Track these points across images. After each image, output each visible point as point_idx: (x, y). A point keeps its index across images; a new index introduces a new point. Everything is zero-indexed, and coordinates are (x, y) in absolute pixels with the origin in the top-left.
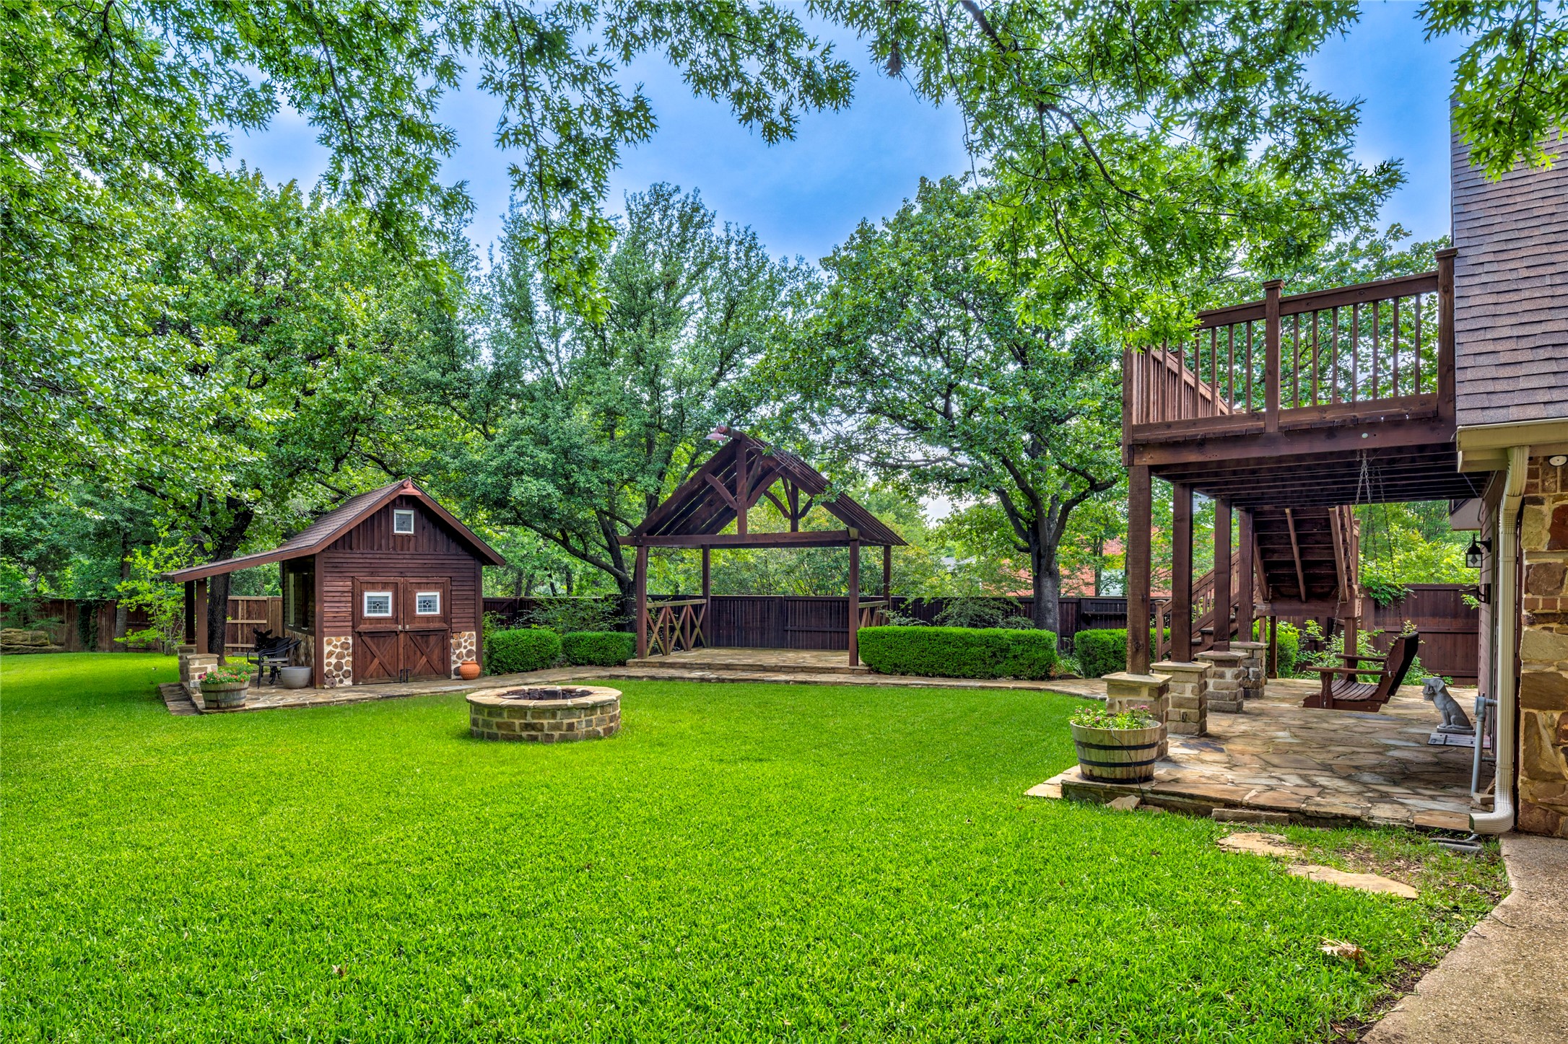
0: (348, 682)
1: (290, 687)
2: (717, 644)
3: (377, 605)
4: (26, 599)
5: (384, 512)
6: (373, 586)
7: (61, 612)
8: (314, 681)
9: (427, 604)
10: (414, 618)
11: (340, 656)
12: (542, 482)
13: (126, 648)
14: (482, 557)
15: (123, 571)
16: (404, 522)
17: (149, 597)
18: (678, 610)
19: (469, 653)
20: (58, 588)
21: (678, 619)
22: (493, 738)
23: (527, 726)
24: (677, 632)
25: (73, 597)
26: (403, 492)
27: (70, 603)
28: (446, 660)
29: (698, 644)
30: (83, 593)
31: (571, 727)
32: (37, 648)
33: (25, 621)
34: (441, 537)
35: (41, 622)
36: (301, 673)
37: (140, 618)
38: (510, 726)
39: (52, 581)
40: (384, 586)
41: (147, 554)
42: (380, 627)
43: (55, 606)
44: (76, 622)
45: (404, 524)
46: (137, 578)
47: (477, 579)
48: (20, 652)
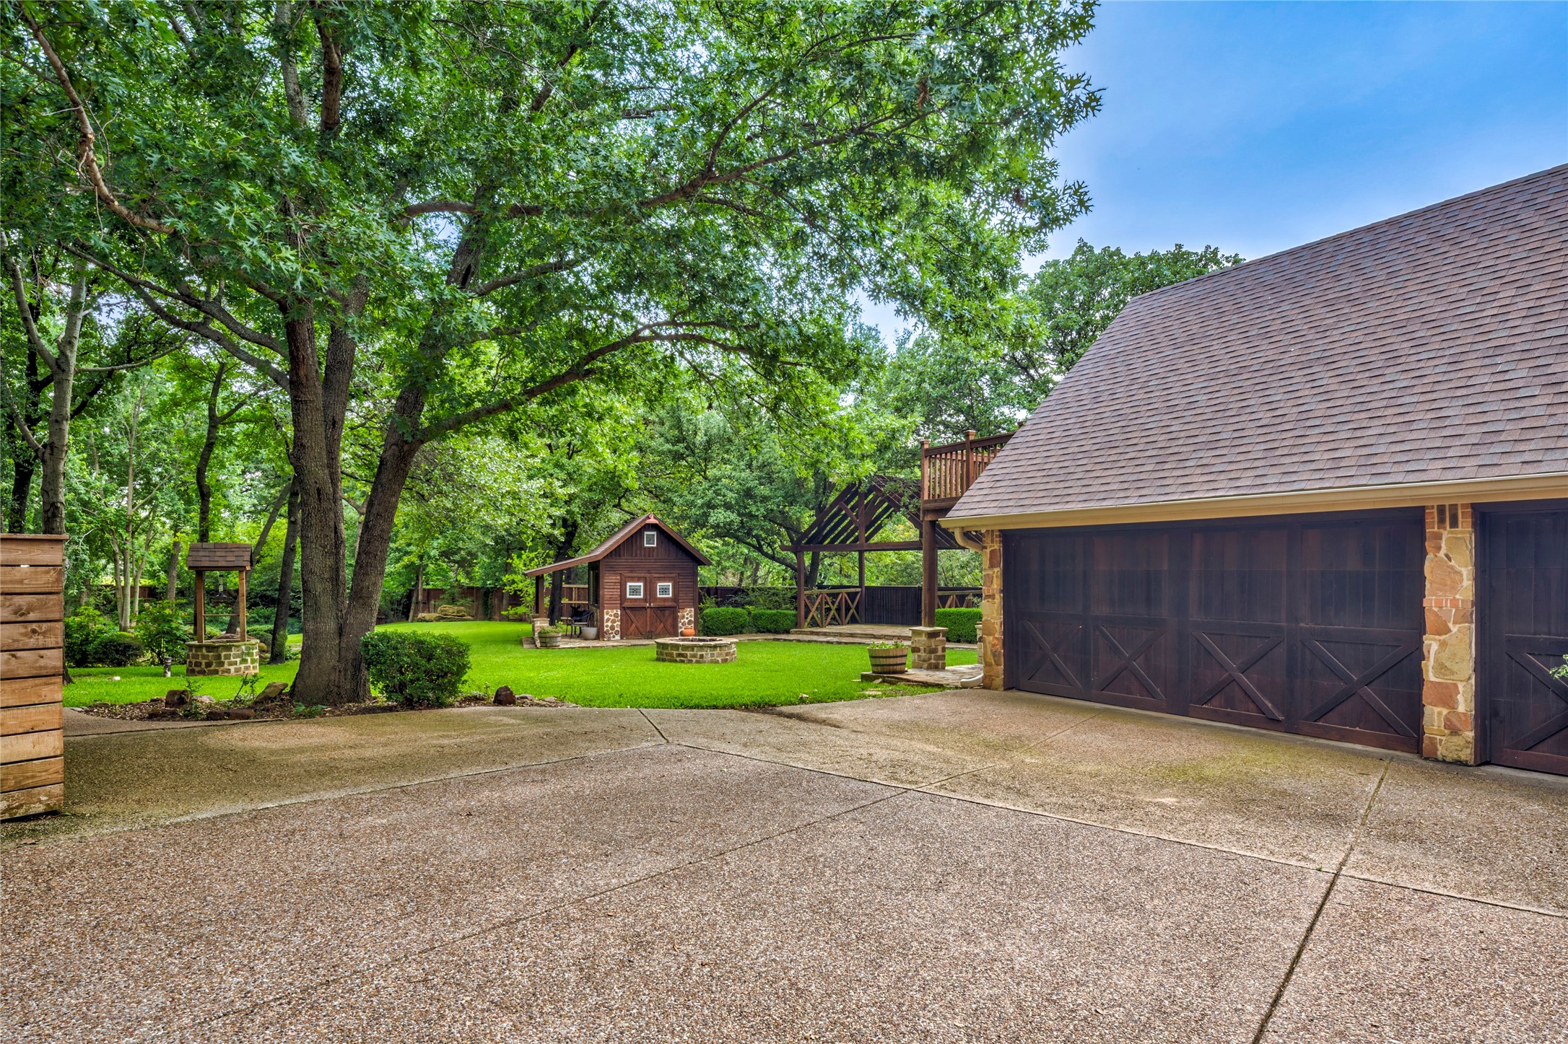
0: (618, 637)
1: (586, 639)
2: (867, 622)
3: (635, 591)
4: (452, 587)
5: (638, 534)
6: (633, 579)
7: (472, 595)
8: (599, 636)
9: (665, 590)
10: (656, 599)
11: (613, 622)
12: (729, 513)
13: (507, 619)
14: (697, 560)
15: (508, 568)
16: (650, 539)
17: (520, 586)
18: (835, 596)
19: (690, 622)
20: (471, 579)
21: (833, 603)
22: (664, 660)
23: (680, 655)
24: (833, 612)
25: (479, 584)
26: (648, 521)
27: (478, 589)
28: (675, 627)
29: (853, 621)
30: (485, 583)
31: (702, 656)
32: (460, 618)
33: (453, 601)
34: (673, 549)
35: (462, 601)
36: (592, 631)
37: (516, 599)
38: (671, 655)
39: (468, 574)
40: (639, 579)
41: (519, 557)
42: (636, 605)
43: (469, 592)
44: (481, 602)
45: (650, 541)
46: (515, 573)
47: (695, 574)
48: (451, 620)
